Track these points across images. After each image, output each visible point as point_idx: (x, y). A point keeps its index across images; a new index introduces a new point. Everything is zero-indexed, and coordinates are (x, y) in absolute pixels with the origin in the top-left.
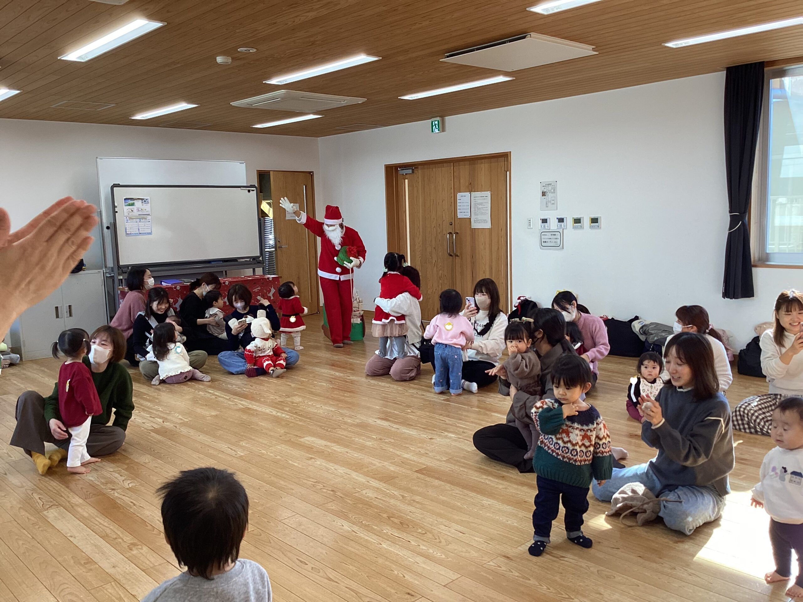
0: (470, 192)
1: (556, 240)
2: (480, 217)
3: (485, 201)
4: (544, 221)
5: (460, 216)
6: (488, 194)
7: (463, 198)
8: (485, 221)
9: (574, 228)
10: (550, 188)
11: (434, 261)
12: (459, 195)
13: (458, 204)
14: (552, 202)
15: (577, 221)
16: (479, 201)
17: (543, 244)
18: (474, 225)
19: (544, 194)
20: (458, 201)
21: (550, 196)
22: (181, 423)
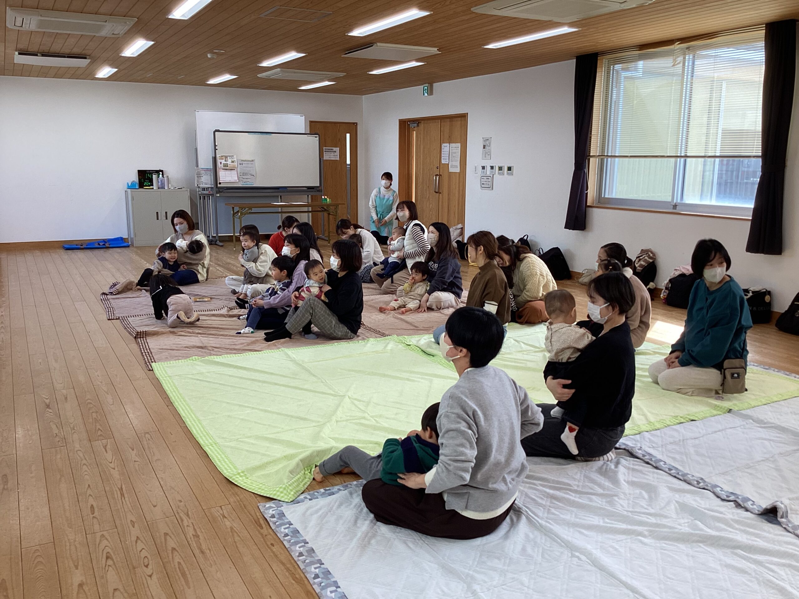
0: (449, 143)
1: (489, 183)
2: (454, 163)
3: (457, 151)
4: (483, 168)
5: (443, 162)
6: (459, 145)
7: (446, 147)
8: (456, 167)
9: (499, 173)
10: (487, 142)
11: (427, 197)
12: (444, 145)
13: (442, 153)
14: (488, 153)
15: (500, 168)
16: (454, 151)
17: (483, 186)
18: (451, 170)
19: (484, 147)
20: (443, 150)
21: (486, 147)
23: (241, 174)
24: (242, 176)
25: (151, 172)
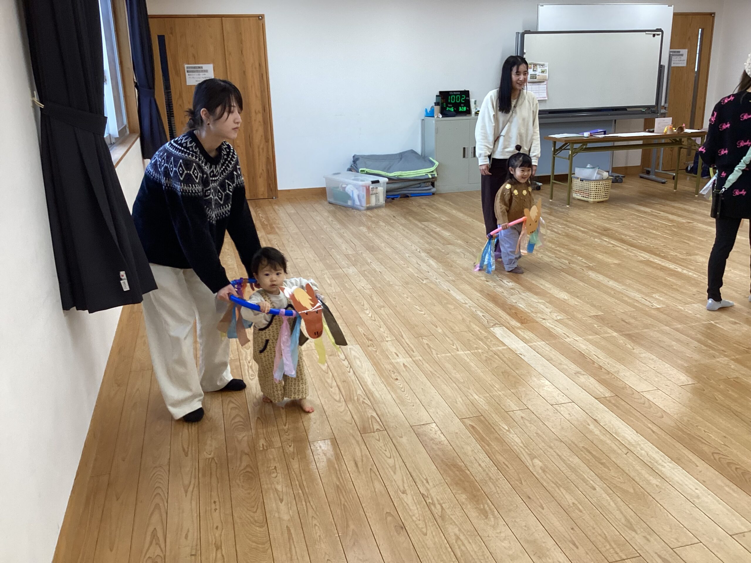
22: (586, 267)
25: (454, 93)
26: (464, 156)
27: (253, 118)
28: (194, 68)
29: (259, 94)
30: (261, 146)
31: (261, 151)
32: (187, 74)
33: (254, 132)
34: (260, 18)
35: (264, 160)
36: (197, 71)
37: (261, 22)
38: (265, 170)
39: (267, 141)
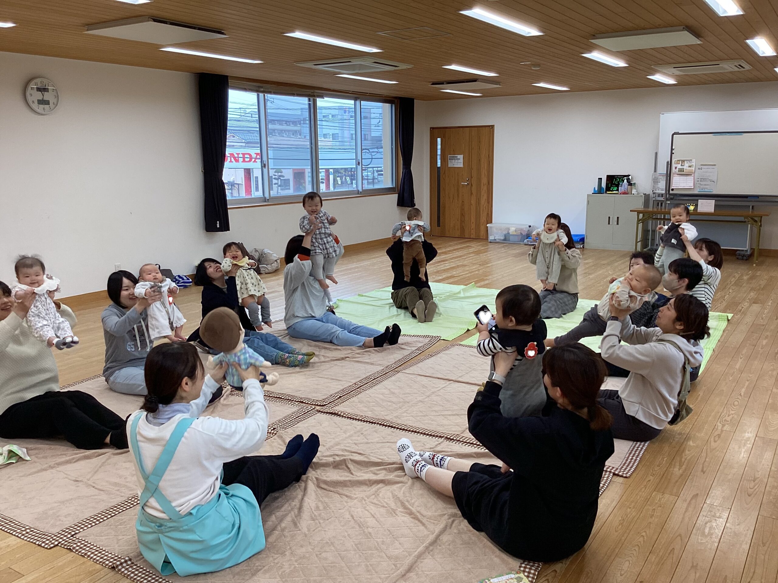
23: (698, 180)
24: (699, 182)
25: (619, 177)
26: (609, 224)
27: (482, 188)
28: (453, 157)
29: (486, 174)
30: (485, 206)
31: (484, 209)
32: (449, 160)
33: (482, 196)
34: (493, 127)
35: (485, 214)
36: (455, 159)
37: (492, 130)
38: (485, 220)
39: (488, 203)
